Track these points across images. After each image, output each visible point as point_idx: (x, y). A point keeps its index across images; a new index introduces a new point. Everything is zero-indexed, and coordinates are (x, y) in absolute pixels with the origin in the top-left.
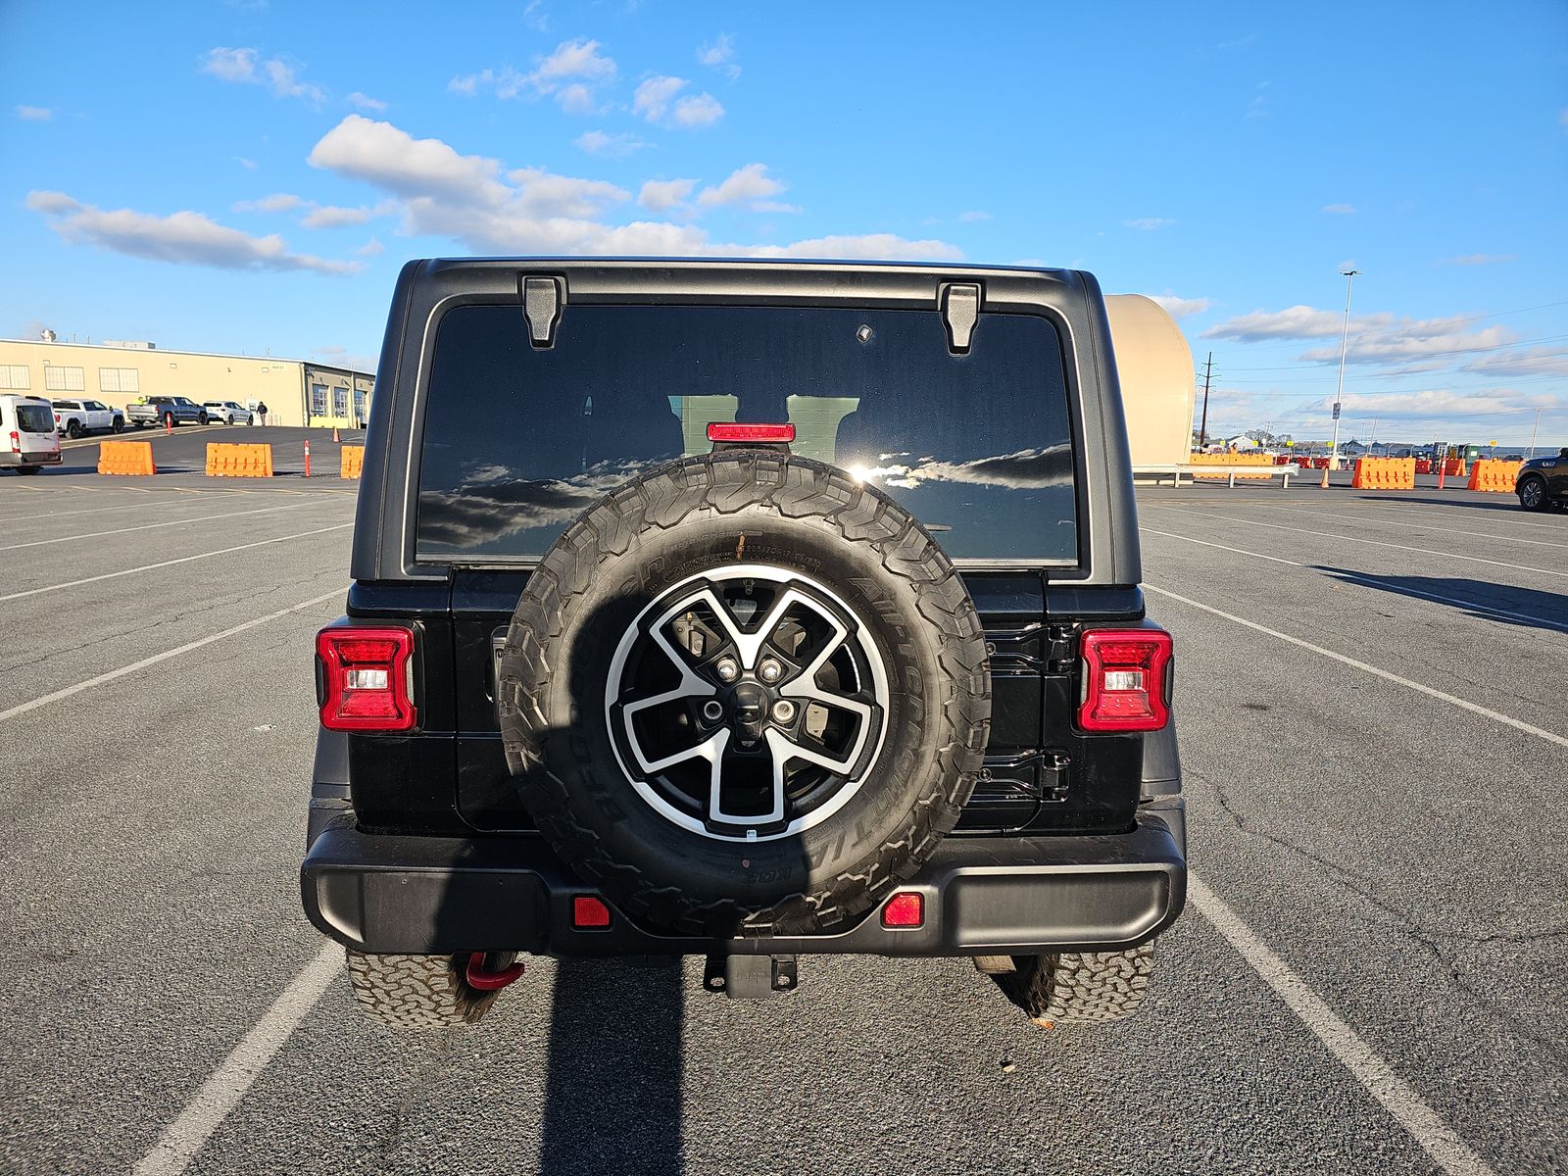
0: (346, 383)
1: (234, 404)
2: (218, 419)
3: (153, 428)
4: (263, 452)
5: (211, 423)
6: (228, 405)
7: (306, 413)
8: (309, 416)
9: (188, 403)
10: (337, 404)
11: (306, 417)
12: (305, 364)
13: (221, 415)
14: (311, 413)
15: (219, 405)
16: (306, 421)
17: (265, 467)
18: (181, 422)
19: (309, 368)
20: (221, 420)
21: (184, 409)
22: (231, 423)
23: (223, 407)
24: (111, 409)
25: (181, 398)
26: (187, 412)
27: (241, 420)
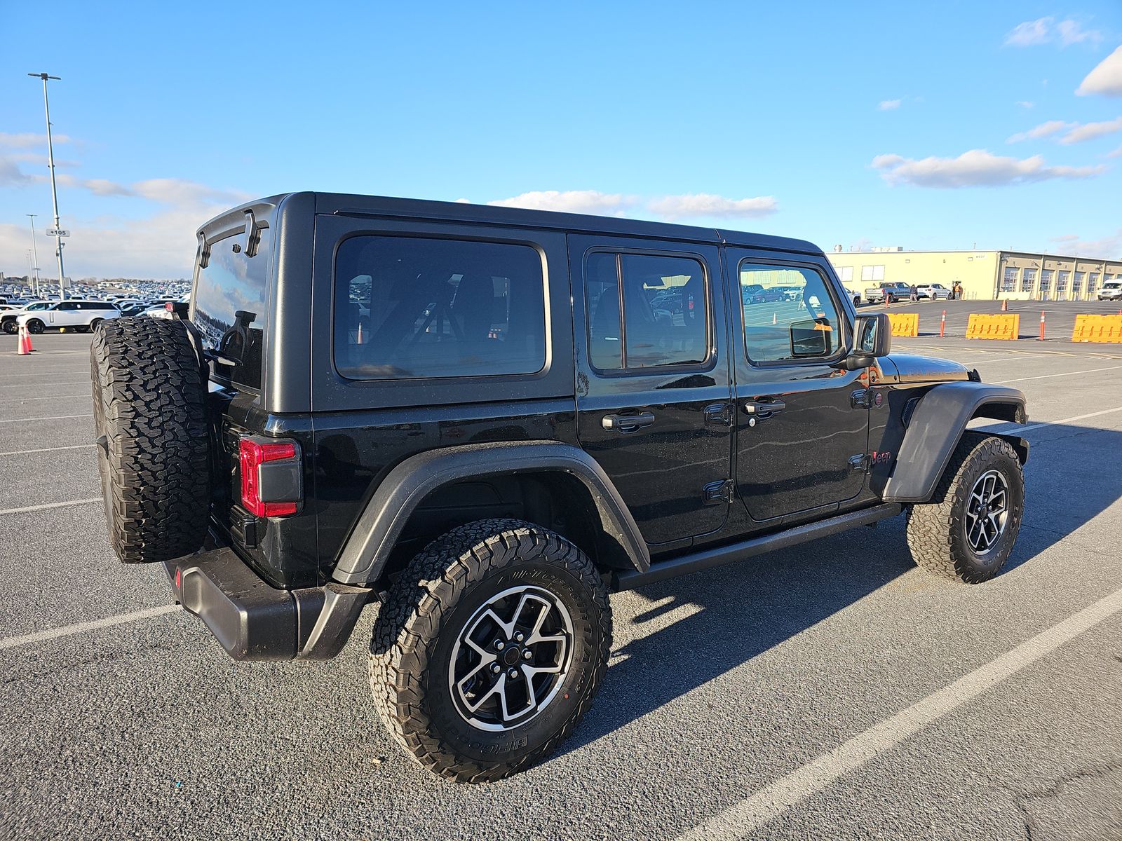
0: (1036, 264)
1: (938, 285)
2: (926, 296)
3: (879, 304)
4: (1013, 320)
5: (921, 299)
6: (935, 286)
7: (996, 289)
8: (998, 291)
9: (905, 286)
10: (1025, 281)
11: (996, 292)
12: (1001, 252)
13: (928, 293)
14: (1001, 289)
15: (928, 286)
16: (995, 296)
17: (1013, 332)
18: (900, 300)
19: (1004, 254)
20: (928, 297)
21: (902, 290)
22: (934, 299)
23: (930, 288)
24: (853, 293)
25: (901, 283)
26: (903, 292)
27: (942, 296)
